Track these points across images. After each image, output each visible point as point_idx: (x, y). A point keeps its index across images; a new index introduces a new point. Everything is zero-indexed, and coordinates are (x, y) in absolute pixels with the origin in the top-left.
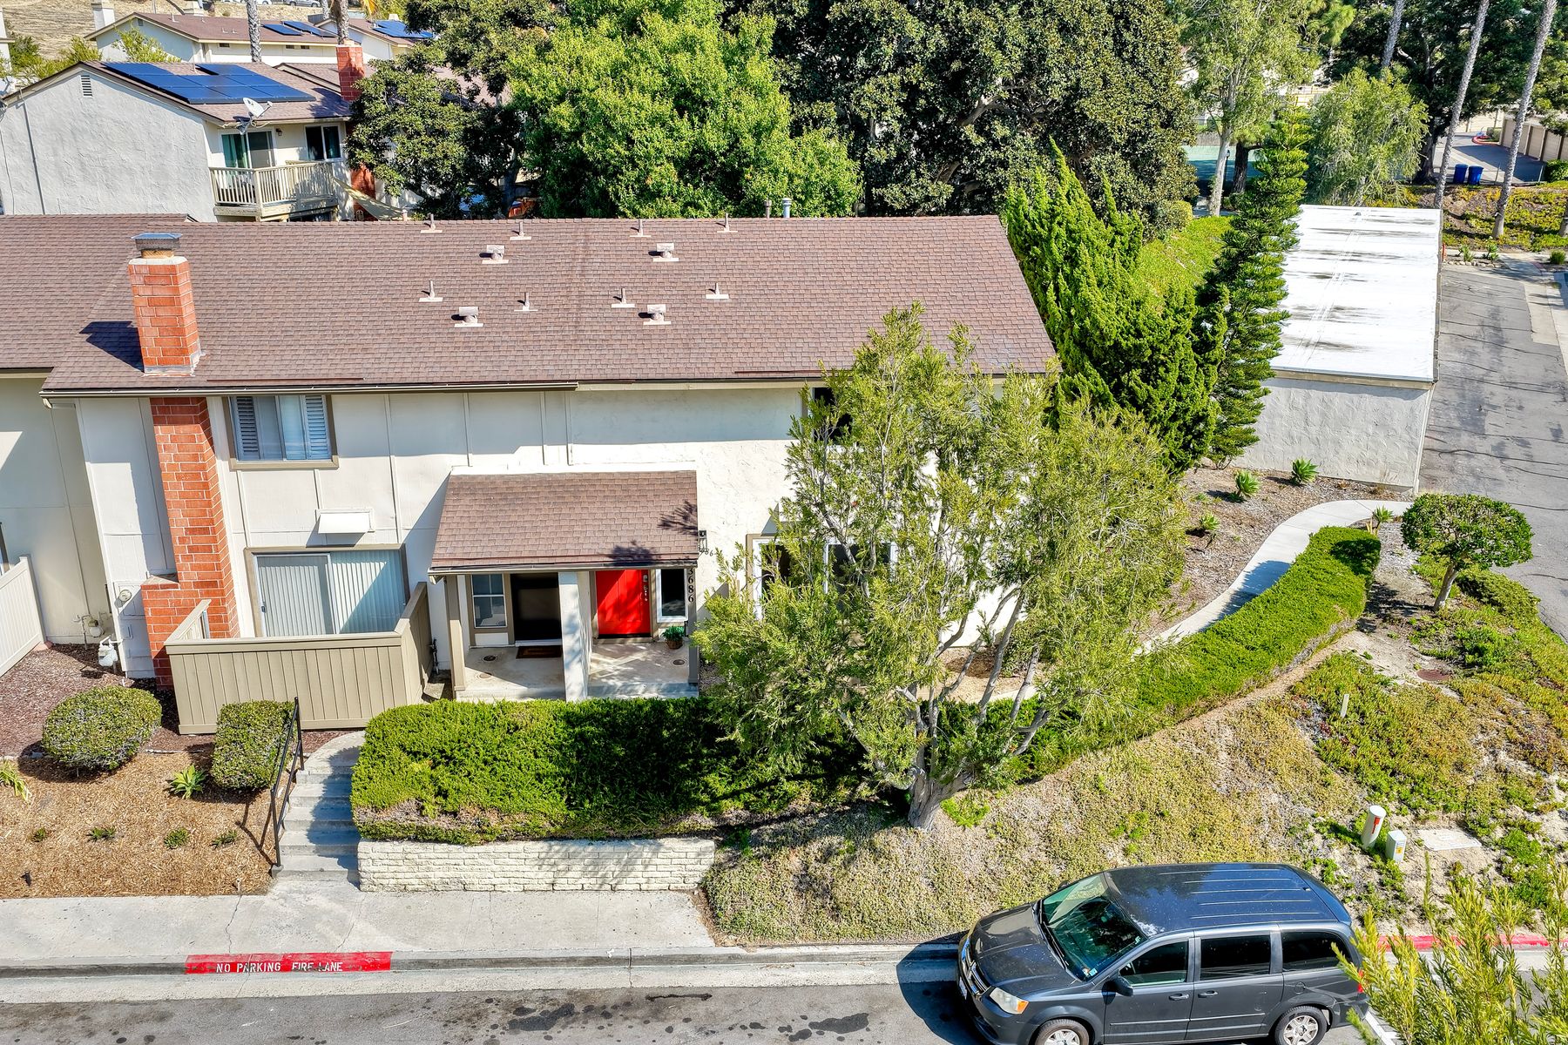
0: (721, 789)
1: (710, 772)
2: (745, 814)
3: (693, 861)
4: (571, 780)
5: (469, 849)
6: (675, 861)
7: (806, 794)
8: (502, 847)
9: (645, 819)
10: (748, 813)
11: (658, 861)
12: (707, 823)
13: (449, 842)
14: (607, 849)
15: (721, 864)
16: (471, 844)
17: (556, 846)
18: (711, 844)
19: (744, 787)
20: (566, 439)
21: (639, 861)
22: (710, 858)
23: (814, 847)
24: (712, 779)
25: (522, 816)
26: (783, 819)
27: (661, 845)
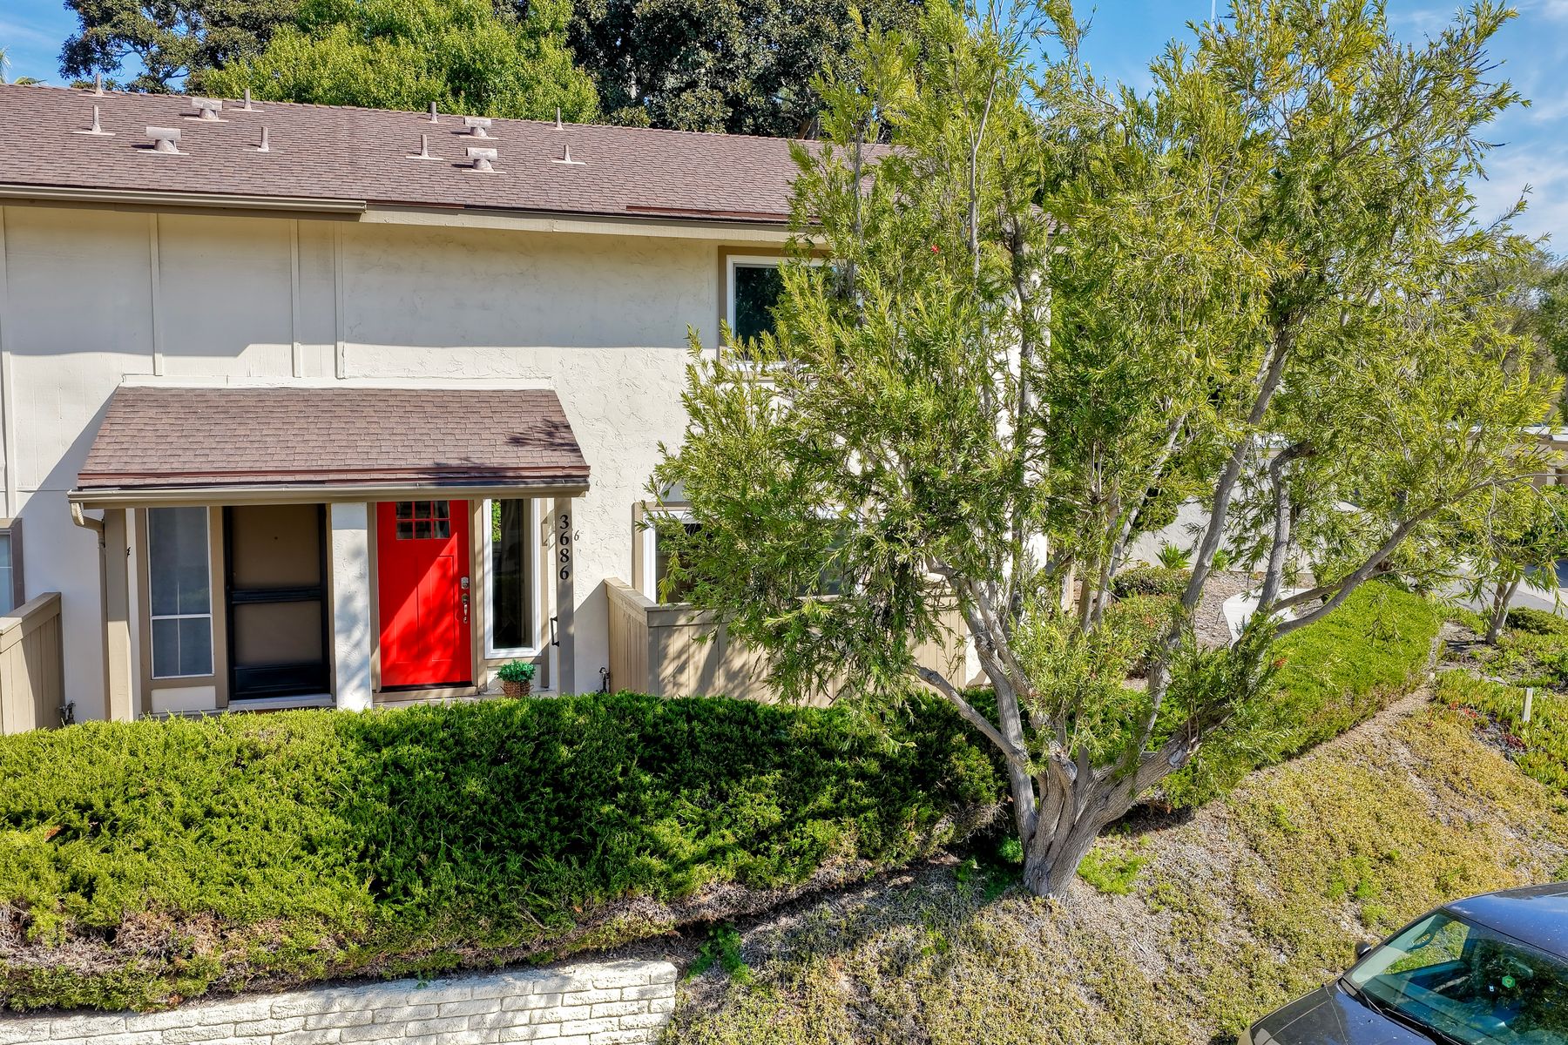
0: (688, 847)
1: (661, 817)
2: (735, 892)
3: (635, 1007)
4: (381, 844)
5: (140, 1023)
6: (600, 1010)
7: (849, 845)
8: (218, 1011)
9: (541, 914)
10: (743, 891)
11: (562, 1013)
12: (663, 919)
13: (88, 1009)
14: (453, 994)
15: (691, 1009)
16: (148, 1008)
17: (344, 1001)
18: (665, 968)
19: (730, 839)
20: (332, 335)
21: (522, 1018)
22: (668, 998)
23: (869, 953)
24: (666, 831)
25: (272, 926)
26: (809, 899)
27: (566, 979)
